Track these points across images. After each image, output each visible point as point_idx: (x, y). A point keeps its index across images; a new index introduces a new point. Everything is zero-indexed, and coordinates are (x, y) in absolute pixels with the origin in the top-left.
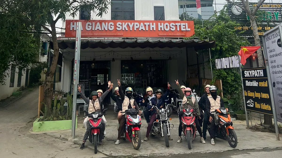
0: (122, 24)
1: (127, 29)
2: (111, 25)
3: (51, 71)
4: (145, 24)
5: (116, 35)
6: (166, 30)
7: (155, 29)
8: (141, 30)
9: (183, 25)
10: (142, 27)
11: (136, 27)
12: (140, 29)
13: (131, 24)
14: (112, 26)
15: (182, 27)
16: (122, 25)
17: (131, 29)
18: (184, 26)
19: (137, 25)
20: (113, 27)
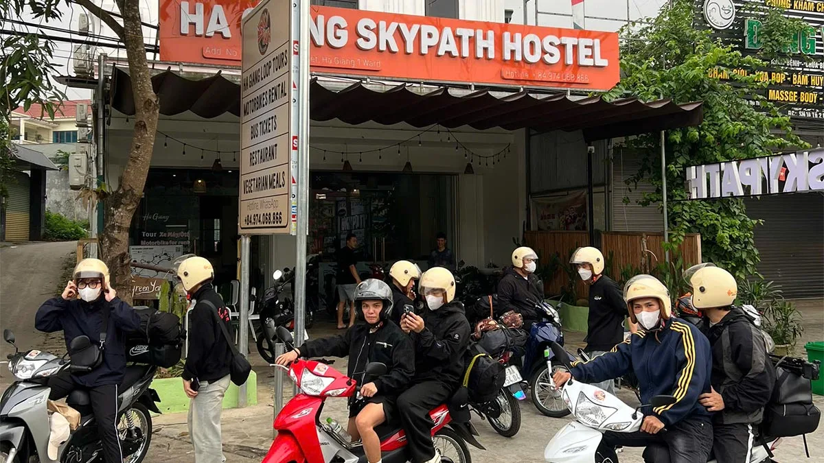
0: (378, 25)
1: (394, 48)
2: (337, 26)
3: (127, 188)
4: (458, 34)
5: (353, 67)
6: (531, 59)
7: (491, 55)
8: (443, 54)
9: (586, 47)
10: (448, 43)
11: (426, 42)
12: (441, 52)
13: (409, 30)
14: (339, 33)
15: (583, 52)
16: (377, 31)
17: (410, 49)
18: (587, 49)
19: (430, 35)
20: (344, 34)
